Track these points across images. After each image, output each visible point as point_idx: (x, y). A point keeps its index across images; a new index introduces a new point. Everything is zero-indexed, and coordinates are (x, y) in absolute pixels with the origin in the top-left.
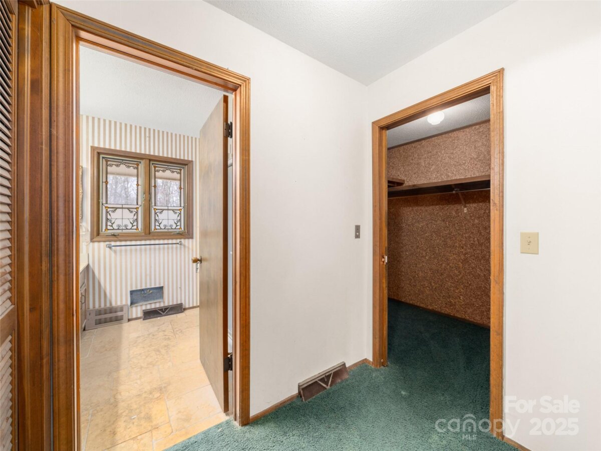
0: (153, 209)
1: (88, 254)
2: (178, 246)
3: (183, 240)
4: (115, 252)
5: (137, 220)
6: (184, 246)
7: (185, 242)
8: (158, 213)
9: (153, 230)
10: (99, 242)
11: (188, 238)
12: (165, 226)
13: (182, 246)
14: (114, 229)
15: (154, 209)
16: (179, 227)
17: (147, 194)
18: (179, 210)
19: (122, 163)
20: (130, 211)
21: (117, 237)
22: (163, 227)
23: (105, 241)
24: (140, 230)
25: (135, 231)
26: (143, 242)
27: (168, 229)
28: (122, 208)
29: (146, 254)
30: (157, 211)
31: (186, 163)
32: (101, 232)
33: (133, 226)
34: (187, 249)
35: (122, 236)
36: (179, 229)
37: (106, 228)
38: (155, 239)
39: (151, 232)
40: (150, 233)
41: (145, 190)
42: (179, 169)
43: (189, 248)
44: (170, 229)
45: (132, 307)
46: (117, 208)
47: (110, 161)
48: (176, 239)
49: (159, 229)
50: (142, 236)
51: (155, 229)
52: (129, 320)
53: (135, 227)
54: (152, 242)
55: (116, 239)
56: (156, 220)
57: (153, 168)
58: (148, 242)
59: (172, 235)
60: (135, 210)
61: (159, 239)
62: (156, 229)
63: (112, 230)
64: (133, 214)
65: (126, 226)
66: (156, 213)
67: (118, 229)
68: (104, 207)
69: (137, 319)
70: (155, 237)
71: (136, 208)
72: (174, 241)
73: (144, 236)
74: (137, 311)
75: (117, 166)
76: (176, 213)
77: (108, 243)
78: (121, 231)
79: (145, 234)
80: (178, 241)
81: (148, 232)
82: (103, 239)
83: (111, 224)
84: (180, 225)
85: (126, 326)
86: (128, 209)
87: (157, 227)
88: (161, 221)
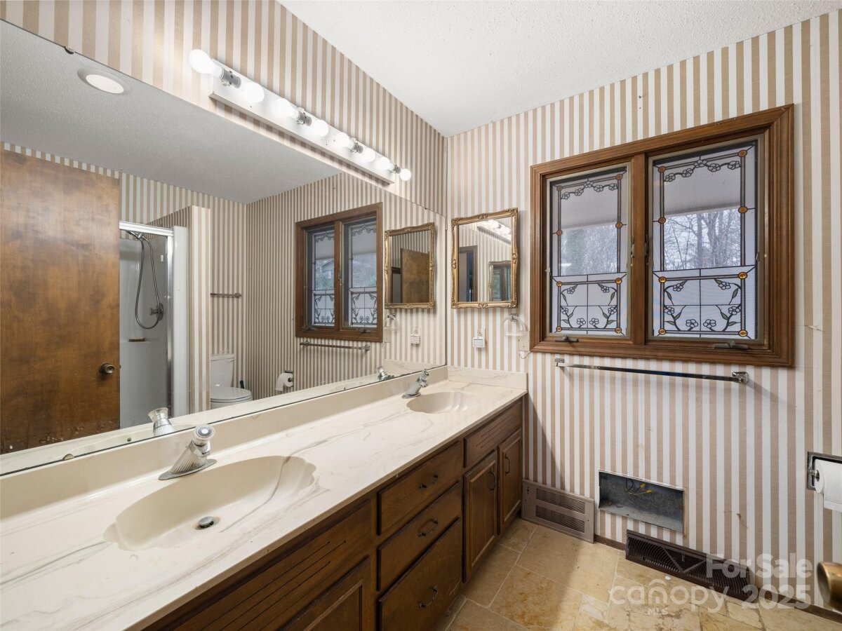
0: (656, 279)
1: (527, 374)
2: (734, 385)
3: (751, 371)
4: (571, 377)
5: (617, 307)
6: (758, 389)
7: (759, 377)
8: (670, 290)
9: (656, 333)
10: (544, 352)
11: (774, 366)
12: (691, 323)
13: (750, 391)
14: (571, 328)
15: (660, 279)
16: (737, 328)
17: (641, 241)
18: (738, 276)
19: (585, 186)
20: (602, 287)
21: (573, 346)
22: (683, 327)
23: (553, 353)
24: (624, 332)
25: (614, 333)
26: (629, 364)
27: (700, 332)
28: (587, 283)
29: (636, 393)
30: (667, 284)
31: (763, 123)
32: (548, 334)
33: (608, 322)
34: (766, 403)
35: (585, 345)
36: (738, 333)
37: (559, 325)
38: (659, 359)
39: (650, 337)
40: (646, 341)
41: (635, 233)
42: (738, 154)
43: (774, 398)
44: (705, 332)
45: (603, 512)
46: (576, 284)
47: (566, 187)
48: (727, 363)
49: (671, 332)
50: (626, 347)
51: (662, 330)
52: (597, 539)
53: (613, 325)
54: (653, 365)
55: (572, 349)
56: (664, 307)
57: (657, 175)
58: (641, 365)
59: (710, 352)
60: (614, 285)
61: (672, 360)
62: (666, 332)
63: (568, 329)
64: (609, 295)
65: (595, 321)
66: (665, 290)
67: (580, 328)
68: (554, 283)
69: (612, 543)
70: (660, 354)
71: (615, 281)
72: (720, 370)
73: (631, 349)
74: (616, 525)
75: (578, 193)
76: (725, 286)
77: (558, 356)
78: (584, 333)
79: (635, 343)
80: (734, 369)
81: (641, 337)
82: (551, 348)
83: (566, 318)
84: (743, 322)
85: (588, 547)
86: (599, 283)
87: (668, 327)
88: (677, 310)
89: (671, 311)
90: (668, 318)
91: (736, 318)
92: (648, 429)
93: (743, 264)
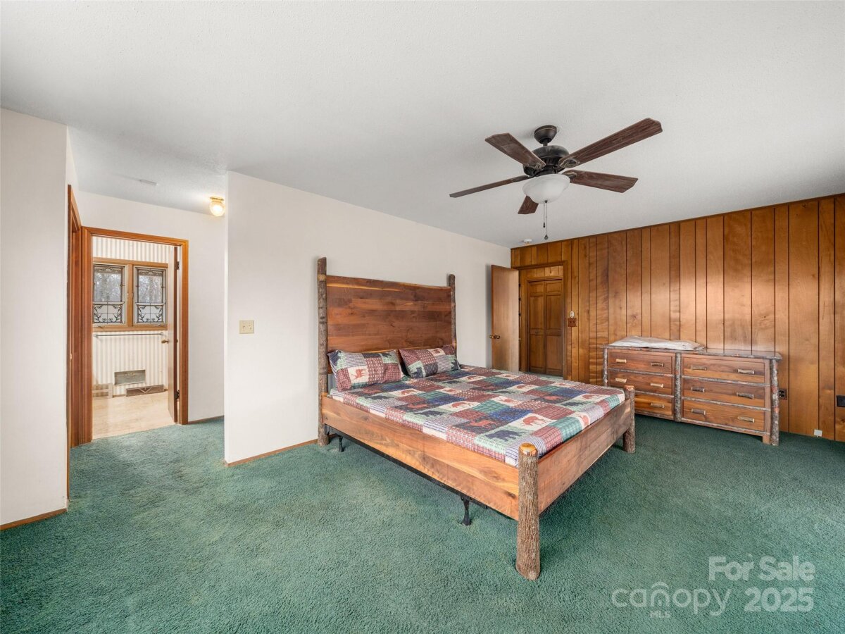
0: (135, 305)
3: (164, 332)
4: (100, 340)
5: (121, 314)
8: (140, 309)
9: (136, 323)
12: (148, 319)
14: (100, 322)
15: (137, 305)
17: (131, 293)
18: (161, 306)
20: (114, 307)
21: (103, 329)
22: (145, 321)
24: (123, 323)
25: (119, 323)
27: (150, 322)
33: (117, 320)
35: (108, 328)
36: (161, 322)
38: (137, 331)
39: (134, 324)
41: (129, 289)
42: (161, 271)
44: (152, 322)
45: (116, 386)
48: (158, 330)
50: (125, 328)
51: (138, 322)
52: (114, 396)
53: (119, 320)
54: (135, 333)
56: (138, 314)
58: (131, 333)
59: (154, 327)
61: (142, 330)
65: (111, 319)
69: (120, 396)
70: (138, 329)
71: (120, 305)
72: (156, 332)
73: (127, 328)
74: (121, 389)
76: (158, 308)
77: (95, 333)
78: (107, 324)
79: (129, 326)
80: (160, 332)
81: (131, 324)
83: (97, 318)
84: (162, 319)
85: (111, 401)
86: (113, 305)
87: (140, 321)
88: (143, 315)
89: (141, 316)
90: (140, 318)
91: (160, 318)
92: (133, 353)
93: (162, 302)
